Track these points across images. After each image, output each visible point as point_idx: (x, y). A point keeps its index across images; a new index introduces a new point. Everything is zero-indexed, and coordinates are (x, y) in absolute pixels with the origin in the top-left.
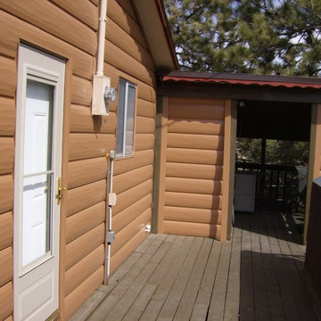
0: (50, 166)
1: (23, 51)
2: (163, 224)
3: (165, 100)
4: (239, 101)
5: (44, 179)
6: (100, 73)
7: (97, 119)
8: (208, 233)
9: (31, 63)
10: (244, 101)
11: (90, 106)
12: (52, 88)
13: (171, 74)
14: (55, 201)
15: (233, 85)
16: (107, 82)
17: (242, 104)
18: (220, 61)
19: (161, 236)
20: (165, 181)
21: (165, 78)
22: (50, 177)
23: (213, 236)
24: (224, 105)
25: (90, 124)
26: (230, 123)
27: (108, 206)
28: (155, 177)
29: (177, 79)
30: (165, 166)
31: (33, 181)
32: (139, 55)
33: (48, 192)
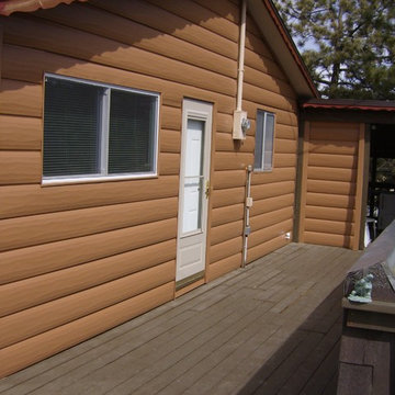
0: (201, 173)
1: (185, 102)
2: (304, 234)
3: (307, 124)
4: (372, 124)
5: (198, 181)
6: (239, 109)
7: (237, 142)
8: (342, 243)
9: (190, 109)
10: (376, 125)
11: (231, 133)
12: (203, 123)
13: (311, 101)
14: (205, 196)
15: (364, 111)
16: (244, 115)
17: (374, 128)
18: (377, 81)
19: (301, 244)
20: (306, 196)
21: (305, 106)
22: (201, 180)
23: (347, 246)
24: (359, 129)
25: (232, 145)
26: (363, 146)
27: (246, 207)
28: (297, 191)
29: (315, 106)
30: (306, 182)
31: (191, 181)
32: (277, 88)
33: (200, 190)
